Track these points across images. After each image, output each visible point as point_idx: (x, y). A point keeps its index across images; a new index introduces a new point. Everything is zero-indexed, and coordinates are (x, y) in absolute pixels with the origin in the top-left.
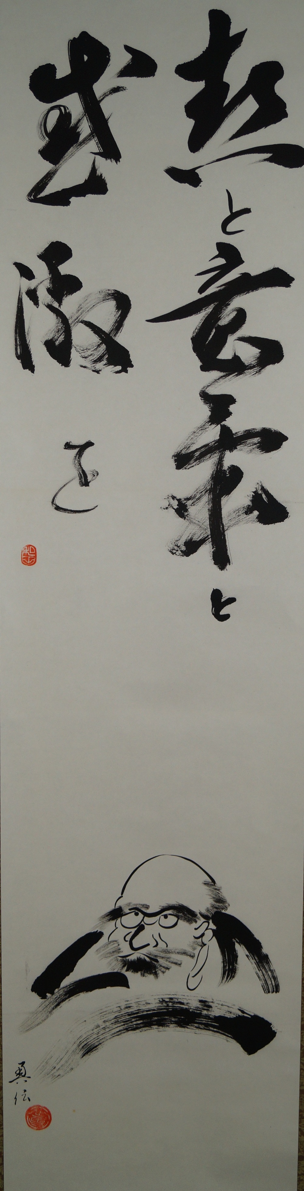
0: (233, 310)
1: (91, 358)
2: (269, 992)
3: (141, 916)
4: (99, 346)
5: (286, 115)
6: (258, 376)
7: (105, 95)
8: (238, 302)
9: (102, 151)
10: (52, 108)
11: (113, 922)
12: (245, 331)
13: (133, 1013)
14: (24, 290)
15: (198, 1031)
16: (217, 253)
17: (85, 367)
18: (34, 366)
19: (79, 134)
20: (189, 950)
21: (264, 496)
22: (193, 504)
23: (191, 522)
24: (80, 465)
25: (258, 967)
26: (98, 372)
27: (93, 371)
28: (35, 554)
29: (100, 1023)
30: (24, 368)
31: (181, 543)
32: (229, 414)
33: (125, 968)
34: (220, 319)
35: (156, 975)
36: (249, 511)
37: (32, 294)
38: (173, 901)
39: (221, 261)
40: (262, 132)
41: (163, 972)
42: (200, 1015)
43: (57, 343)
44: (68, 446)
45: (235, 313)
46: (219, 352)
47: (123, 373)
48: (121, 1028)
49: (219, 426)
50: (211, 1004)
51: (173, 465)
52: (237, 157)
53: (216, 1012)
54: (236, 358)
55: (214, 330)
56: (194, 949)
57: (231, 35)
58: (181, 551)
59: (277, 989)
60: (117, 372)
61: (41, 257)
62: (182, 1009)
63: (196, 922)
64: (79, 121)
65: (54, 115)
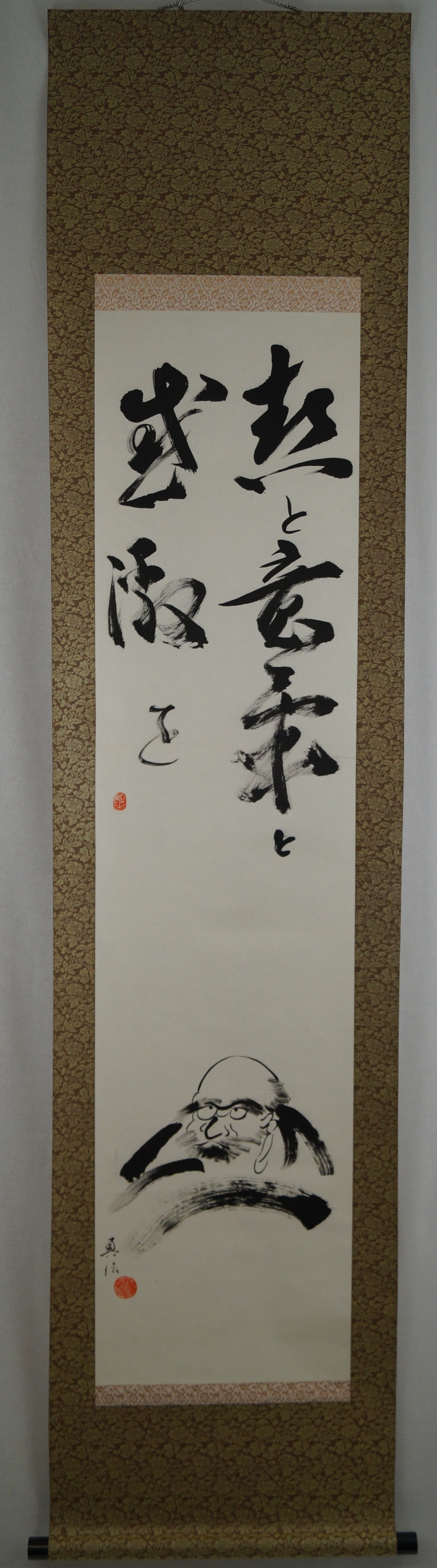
0: (292, 597)
1: (172, 635)
2: (325, 1174)
3: (214, 1109)
4: (179, 625)
5: (335, 434)
6: (313, 652)
7: (184, 416)
8: (296, 590)
9: (181, 462)
10: (140, 427)
11: (190, 1115)
12: (301, 614)
13: (207, 1194)
14: (116, 579)
15: (264, 1209)
16: (278, 549)
17: (167, 643)
18: (124, 643)
19: (162, 449)
20: (256, 1138)
21: (318, 752)
22: (259, 758)
23: (257, 774)
24: (163, 725)
25: (316, 1152)
26: (178, 647)
27: (174, 646)
28: (125, 800)
29: (179, 1203)
30: (116, 643)
31: (249, 791)
32: (289, 683)
33: (201, 1155)
34: (281, 604)
35: (228, 1160)
36: (306, 764)
37: (123, 582)
38: (242, 1096)
39: (282, 556)
40: (316, 447)
41: (234, 1158)
42: (265, 1195)
43: (144, 623)
44: (153, 709)
45: (294, 599)
46: (280, 631)
47: (199, 648)
48: (197, 1207)
49: (281, 693)
50: (275, 1185)
51: (242, 725)
52: (294, 469)
53: (279, 1192)
54: (295, 637)
55: (276, 613)
56: (261, 1137)
57: (290, 366)
58: (249, 798)
59: (331, 1171)
60: (194, 647)
61: (131, 551)
62: (250, 1190)
63: (262, 1114)
64: (162, 437)
65: (141, 433)
